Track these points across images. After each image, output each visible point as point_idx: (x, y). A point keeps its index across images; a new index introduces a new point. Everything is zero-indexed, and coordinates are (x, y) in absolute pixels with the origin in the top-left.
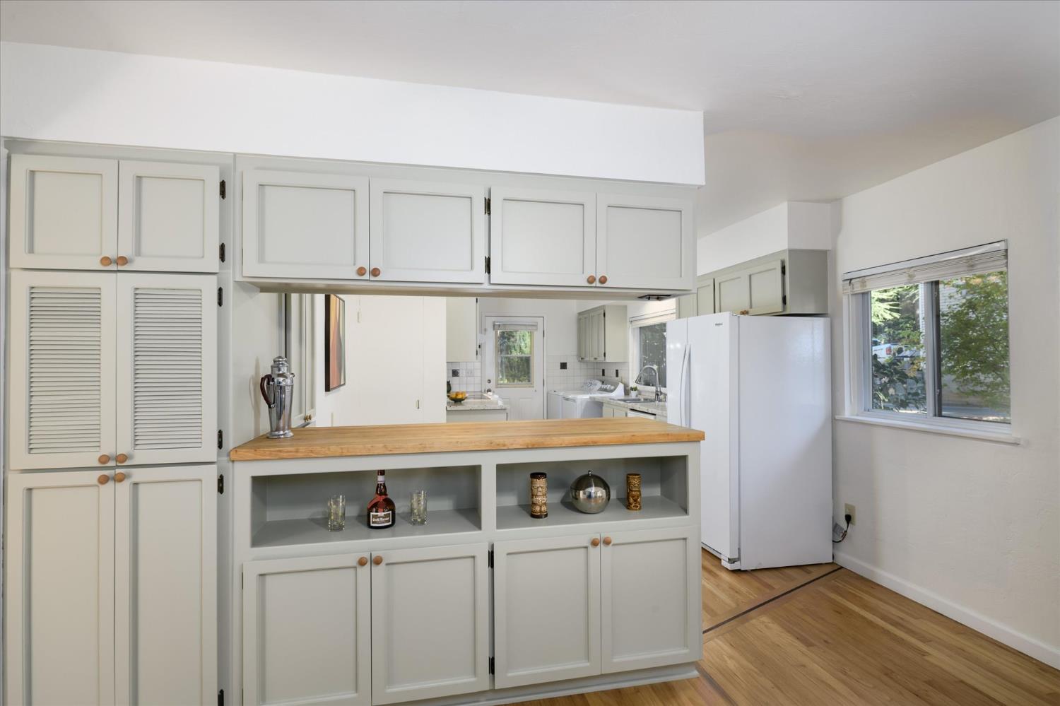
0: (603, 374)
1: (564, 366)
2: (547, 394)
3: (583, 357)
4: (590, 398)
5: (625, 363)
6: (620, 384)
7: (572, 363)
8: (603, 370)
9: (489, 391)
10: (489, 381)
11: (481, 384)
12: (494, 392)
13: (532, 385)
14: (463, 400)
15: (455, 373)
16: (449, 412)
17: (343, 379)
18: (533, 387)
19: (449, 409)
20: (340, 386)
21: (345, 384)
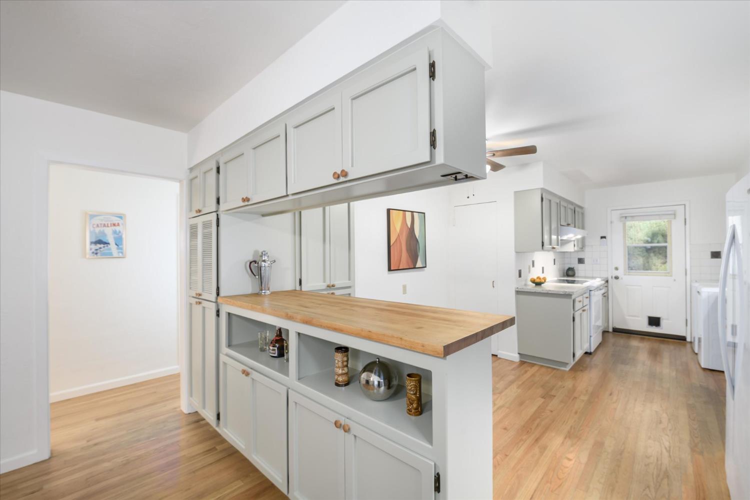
1: (716, 255)
2: (691, 285)
9: (617, 278)
10: (617, 269)
11: (608, 271)
12: (622, 278)
13: (669, 274)
14: (543, 283)
15: (581, 261)
16: (518, 292)
17: (422, 264)
18: (671, 276)
19: (517, 290)
20: (415, 268)
21: (426, 267)
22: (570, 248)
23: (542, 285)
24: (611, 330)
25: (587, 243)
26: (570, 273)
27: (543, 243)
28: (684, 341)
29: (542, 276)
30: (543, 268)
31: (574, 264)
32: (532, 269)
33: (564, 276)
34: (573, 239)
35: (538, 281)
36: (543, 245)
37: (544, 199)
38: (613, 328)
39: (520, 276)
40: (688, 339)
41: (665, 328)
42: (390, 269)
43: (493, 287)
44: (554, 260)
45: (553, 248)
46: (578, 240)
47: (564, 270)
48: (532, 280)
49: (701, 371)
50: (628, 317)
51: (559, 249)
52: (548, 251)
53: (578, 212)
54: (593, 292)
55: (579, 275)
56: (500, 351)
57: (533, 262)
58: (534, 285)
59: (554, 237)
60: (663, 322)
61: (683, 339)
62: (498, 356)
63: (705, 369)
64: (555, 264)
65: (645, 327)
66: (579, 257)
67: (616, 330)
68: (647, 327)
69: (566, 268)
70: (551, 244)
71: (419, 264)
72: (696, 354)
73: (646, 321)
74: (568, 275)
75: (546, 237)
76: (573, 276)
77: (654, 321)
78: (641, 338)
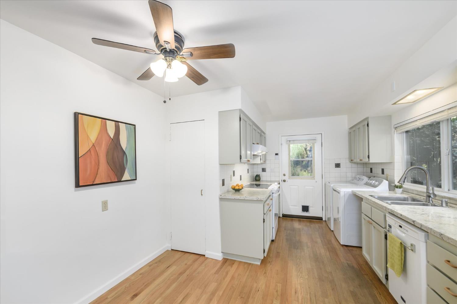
0: (371, 172)
1: (338, 165)
2: (325, 184)
3: (353, 159)
4: (352, 191)
5: (391, 163)
6: (384, 181)
7: (345, 163)
8: (371, 169)
9: (284, 181)
10: (284, 175)
11: (279, 176)
12: (287, 181)
13: (313, 178)
14: (241, 190)
15: (264, 170)
16: (221, 199)
17: (130, 176)
18: (314, 179)
19: (220, 197)
20: (121, 181)
21: (136, 179)
22: (258, 161)
23: (240, 191)
24: (281, 216)
25: (268, 157)
26: (258, 178)
27: (241, 156)
28: (322, 221)
29: (240, 183)
30: (241, 176)
31: (260, 172)
32: (233, 177)
33: (253, 181)
34: (260, 154)
35: (237, 188)
36: (241, 158)
37: (241, 119)
38: (283, 214)
39: (223, 184)
40: (324, 219)
41: (312, 213)
42: (77, 185)
43: (202, 195)
44: (248, 169)
45: (249, 161)
46: (263, 154)
47: (253, 176)
48: (233, 187)
49: (342, 248)
50: (291, 207)
51: (252, 162)
52: (244, 163)
53: (263, 136)
54: (274, 194)
55: (263, 180)
56: (207, 252)
57: (234, 172)
58: (234, 191)
59: (249, 152)
60: (310, 209)
61: (321, 219)
62: (206, 256)
63: (343, 246)
64: (248, 173)
65: (300, 213)
66: (263, 167)
67: (284, 216)
68: (302, 213)
69: (255, 175)
70: (246, 158)
71: (126, 176)
72: (333, 231)
73: (301, 208)
74: (256, 180)
75: (243, 153)
76: (259, 180)
77: (305, 209)
78: (299, 220)
